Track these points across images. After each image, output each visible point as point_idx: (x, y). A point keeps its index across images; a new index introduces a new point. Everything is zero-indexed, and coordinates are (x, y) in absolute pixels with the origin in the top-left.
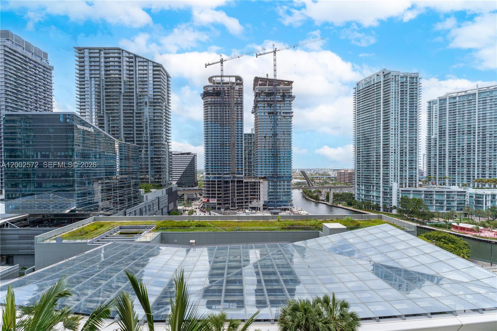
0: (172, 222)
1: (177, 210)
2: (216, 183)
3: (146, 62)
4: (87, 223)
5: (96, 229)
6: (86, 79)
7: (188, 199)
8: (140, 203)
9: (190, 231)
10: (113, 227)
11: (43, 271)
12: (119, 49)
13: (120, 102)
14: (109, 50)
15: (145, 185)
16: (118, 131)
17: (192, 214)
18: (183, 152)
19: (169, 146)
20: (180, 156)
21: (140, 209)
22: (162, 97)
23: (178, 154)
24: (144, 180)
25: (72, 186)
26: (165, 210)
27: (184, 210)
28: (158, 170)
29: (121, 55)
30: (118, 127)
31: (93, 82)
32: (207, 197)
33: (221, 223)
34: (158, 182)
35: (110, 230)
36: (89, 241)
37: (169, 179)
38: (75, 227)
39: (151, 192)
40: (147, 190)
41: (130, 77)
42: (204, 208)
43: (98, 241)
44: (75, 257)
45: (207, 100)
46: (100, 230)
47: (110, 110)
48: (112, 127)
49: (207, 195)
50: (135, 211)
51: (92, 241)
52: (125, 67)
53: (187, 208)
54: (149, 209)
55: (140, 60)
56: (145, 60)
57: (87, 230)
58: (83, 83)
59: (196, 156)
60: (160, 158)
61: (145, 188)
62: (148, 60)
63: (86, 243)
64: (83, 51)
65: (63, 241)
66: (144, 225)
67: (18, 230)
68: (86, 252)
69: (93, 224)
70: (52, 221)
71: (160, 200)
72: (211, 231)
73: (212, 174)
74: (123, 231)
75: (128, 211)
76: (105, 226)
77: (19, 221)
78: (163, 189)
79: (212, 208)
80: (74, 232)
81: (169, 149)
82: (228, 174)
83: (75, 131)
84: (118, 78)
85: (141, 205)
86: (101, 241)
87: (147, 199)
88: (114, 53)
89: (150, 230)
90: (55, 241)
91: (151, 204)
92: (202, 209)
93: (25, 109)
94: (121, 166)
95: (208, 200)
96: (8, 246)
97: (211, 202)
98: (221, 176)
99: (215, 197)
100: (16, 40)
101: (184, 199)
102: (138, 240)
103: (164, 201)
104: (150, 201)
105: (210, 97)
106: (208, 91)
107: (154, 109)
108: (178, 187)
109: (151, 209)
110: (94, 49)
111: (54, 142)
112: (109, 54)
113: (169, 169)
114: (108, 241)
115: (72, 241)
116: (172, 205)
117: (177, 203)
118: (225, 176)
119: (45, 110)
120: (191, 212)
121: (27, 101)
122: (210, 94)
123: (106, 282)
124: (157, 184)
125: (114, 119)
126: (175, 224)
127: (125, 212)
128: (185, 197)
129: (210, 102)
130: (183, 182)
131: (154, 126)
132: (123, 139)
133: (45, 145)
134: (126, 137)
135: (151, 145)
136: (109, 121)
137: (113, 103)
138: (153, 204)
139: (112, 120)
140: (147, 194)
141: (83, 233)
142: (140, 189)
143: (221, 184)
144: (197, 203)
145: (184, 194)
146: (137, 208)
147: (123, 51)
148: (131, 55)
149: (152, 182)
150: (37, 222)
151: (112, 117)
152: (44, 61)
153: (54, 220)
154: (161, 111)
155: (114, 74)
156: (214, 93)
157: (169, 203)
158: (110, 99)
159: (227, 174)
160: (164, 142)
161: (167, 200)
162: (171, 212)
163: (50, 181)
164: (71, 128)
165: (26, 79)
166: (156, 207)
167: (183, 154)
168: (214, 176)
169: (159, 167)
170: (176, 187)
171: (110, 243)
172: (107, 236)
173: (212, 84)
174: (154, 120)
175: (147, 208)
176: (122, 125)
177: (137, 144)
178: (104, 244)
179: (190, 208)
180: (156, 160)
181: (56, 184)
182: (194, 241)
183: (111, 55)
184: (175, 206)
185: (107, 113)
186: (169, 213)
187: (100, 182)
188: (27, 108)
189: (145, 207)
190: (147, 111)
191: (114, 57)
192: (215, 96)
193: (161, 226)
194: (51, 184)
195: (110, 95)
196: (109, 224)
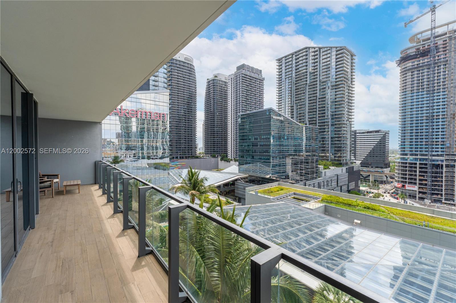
0: (337, 198)
1: (359, 191)
2: (418, 166)
3: (330, 50)
4: (273, 186)
5: (278, 191)
6: (282, 81)
7: (375, 181)
8: (319, 177)
9: (355, 210)
10: (289, 191)
11: (243, 207)
12: (306, 48)
13: (306, 92)
14: (299, 51)
15: (324, 162)
16: (303, 116)
17: (378, 197)
18: (371, 130)
19: (351, 125)
20: (366, 134)
21: (319, 183)
22: (345, 78)
23: (363, 133)
24: (325, 158)
25: (269, 159)
26: (345, 188)
27: (367, 192)
28: (338, 149)
29: (308, 53)
30: (304, 113)
31: (287, 81)
32: (402, 182)
33: (400, 212)
34: (338, 160)
35: (286, 193)
36: (272, 198)
37: (350, 158)
38: (267, 187)
39: (330, 169)
40: (325, 167)
41: (315, 68)
42: (397, 194)
43: (278, 199)
44: (260, 205)
45: (405, 66)
46: (280, 192)
47: (298, 100)
48: (299, 113)
49: (402, 180)
50: (314, 184)
51: (274, 198)
52: (311, 61)
53: (372, 191)
54: (327, 184)
55: (324, 50)
56: (328, 48)
57: (272, 190)
58: (281, 84)
59: (388, 134)
60: (341, 137)
61: (325, 165)
62: (331, 48)
63: (270, 199)
64: (281, 60)
65: (259, 194)
66: (312, 195)
67: (243, 183)
68: (267, 204)
69: (277, 187)
70: (259, 182)
71: (339, 178)
72: (381, 217)
73: (412, 155)
74: (296, 196)
75: (308, 183)
76: (284, 190)
77: (244, 178)
78: (343, 168)
79: (410, 196)
80: (265, 190)
81: (351, 128)
82: (442, 155)
83: (272, 120)
84: (305, 72)
85: (320, 179)
86: (279, 200)
87: (325, 175)
88: (302, 53)
89: (316, 200)
90: (254, 193)
91: (329, 180)
92: (394, 195)
93: (250, 110)
94: (306, 145)
95: (403, 186)
96: (239, 192)
97: (407, 188)
98: (427, 157)
99: (415, 184)
100: (247, 68)
101: (369, 180)
102: (304, 206)
103: (343, 179)
104: (328, 177)
105: (410, 61)
106: (407, 55)
107: (336, 92)
108: (361, 166)
109: (330, 184)
110: (288, 55)
111: (264, 129)
112: (299, 55)
113: (350, 149)
114: (282, 201)
115: (263, 195)
116: (353, 184)
117: (359, 183)
118: (433, 157)
119: (259, 108)
120: (378, 196)
121: (251, 104)
122: (410, 58)
123: (272, 225)
124: (336, 162)
125: (301, 107)
126: (341, 200)
127: (305, 183)
128: (371, 179)
129: (411, 67)
130: (369, 162)
131: (335, 108)
132: (308, 123)
133: (258, 132)
134: (310, 120)
135: (332, 125)
136: (297, 109)
137: (301, 94)
138: (331, 180)
139: (299, 108)
140: (326, 170)
141: (270, 192)
142: (320, 165)
143: (426, 168)
144: (388, 187)
145: (369, 175)
146: (316, 181)
147: (309, 48)
148: (316, 49)
149: (331, 160)
150: (252, 181)
151: (300, 105)
152: (260, 76)
153: (260, 181)
154: (343, 92)
155: (302, 70)
156: (417, 55)
157: (350, 181)
158: (299, 91)
159: (438, 155)
160: (345, 122)
161: (347, 179)
162: (351, 191)
163: (257, 155)
164: (269, 119)
165: (251, 91)
166: (334, 184)
167: (371, 132)
168: (414, 157)
169: (339, 146)
170: (359, 167)
171: (283, 202)
172: (284, 198)
173: (415, 44)
174: (336, 102)
175: (326, 184)
176: (307, 111)
177: (319, 126)
178: (279, 202)
179: (376, 191)
180: (336, 139)
181: (261, 157)
182: (359, 222)
183: (300, 55)
184: (357, 186)
185: (296, 103)
186: (349, 191)
187: (291, 157)
188: (251, 109)
189: (323, 182)
190: (330, 95)
191: (302, 56)
192: (419, 58)
193: (326, 199)
194: (259, 157)
195: (299, 88)
196: (287, 189)
